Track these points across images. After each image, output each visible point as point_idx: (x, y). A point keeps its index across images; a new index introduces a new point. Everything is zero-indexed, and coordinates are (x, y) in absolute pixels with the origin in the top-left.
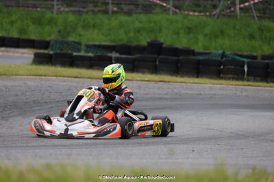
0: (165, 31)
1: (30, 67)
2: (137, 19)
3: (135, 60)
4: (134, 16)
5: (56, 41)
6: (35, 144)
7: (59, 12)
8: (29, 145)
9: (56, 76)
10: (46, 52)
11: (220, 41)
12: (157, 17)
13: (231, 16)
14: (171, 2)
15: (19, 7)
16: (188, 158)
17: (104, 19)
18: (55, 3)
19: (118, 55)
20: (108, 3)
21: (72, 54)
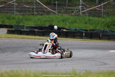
0: (55, 21)
1: (6, 35)
3: (44, 32)
4: (43, 16)
5: (15, 25)
6: (8, 63)
7: (16, 15)
8: (5, 63)
9: (15, 38)
10: (12, 29)
11: (74, 24)
12: (52, 16)
13: (78, 15)
14: (57, 11)
15: (2, 13)
16: (63, 67)
17: (33, 17)
18: (15, 11)
19: (38, 30)
20: (34, 11)
21: (21, 30)
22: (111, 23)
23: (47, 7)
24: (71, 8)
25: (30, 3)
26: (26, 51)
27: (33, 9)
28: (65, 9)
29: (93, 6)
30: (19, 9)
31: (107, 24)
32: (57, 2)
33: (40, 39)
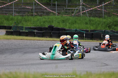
0: (54, 22)
1: (4, 36)
3: (43, 33)
4: (43, 17)
5: (14, 26)
6: (6, 65)
7: (15, 15)
9: (14, 39)
10: (10, 30)
11: (75, 25)
12: (51, 17)
13: (79, 16)
14: (56, 11)
16: (63, 69)
17: (32, 18)
18: (13, 12)
19: (37, 31)
20: (33, 12)
21: (20, 31)
22: (112, 23)
23: (46, 8)
24: (71, 8)
25: (29, 3)
26: (25, 53)
27: (32, 9)
28: (65, 9)
29: (94, 6)
30: (18, 10)
31: (108, 25)
32: (56, 3)
33: (39, 40)
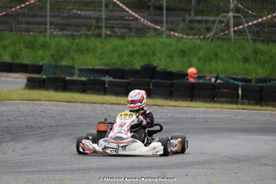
0: (159, 54)
1: (23, 92)
2: (131, 43)
3: (129, 84)
4: (128, 40)
5: (49, 65)
6: (28, 170)
7: (52, 36)
8: (21, 170)
9: (49, 101)
10: (39, 76)
11: (213, 64)
12: (151, 41)
13: (225, 39)
14: (165, 25)
15: (11, 31)
17: (98, 42)
18: (48, 27)
19: (111, 79)
20: (101, 27)
21: (65, 78)
23: (136, 15)
24: (205, 18)
25: (92, 3)
27: (98, 19)
28: (187, 21)
29: (266, 13)
30: (59, 21)
32: (164, 3)
33: (117, 104)
